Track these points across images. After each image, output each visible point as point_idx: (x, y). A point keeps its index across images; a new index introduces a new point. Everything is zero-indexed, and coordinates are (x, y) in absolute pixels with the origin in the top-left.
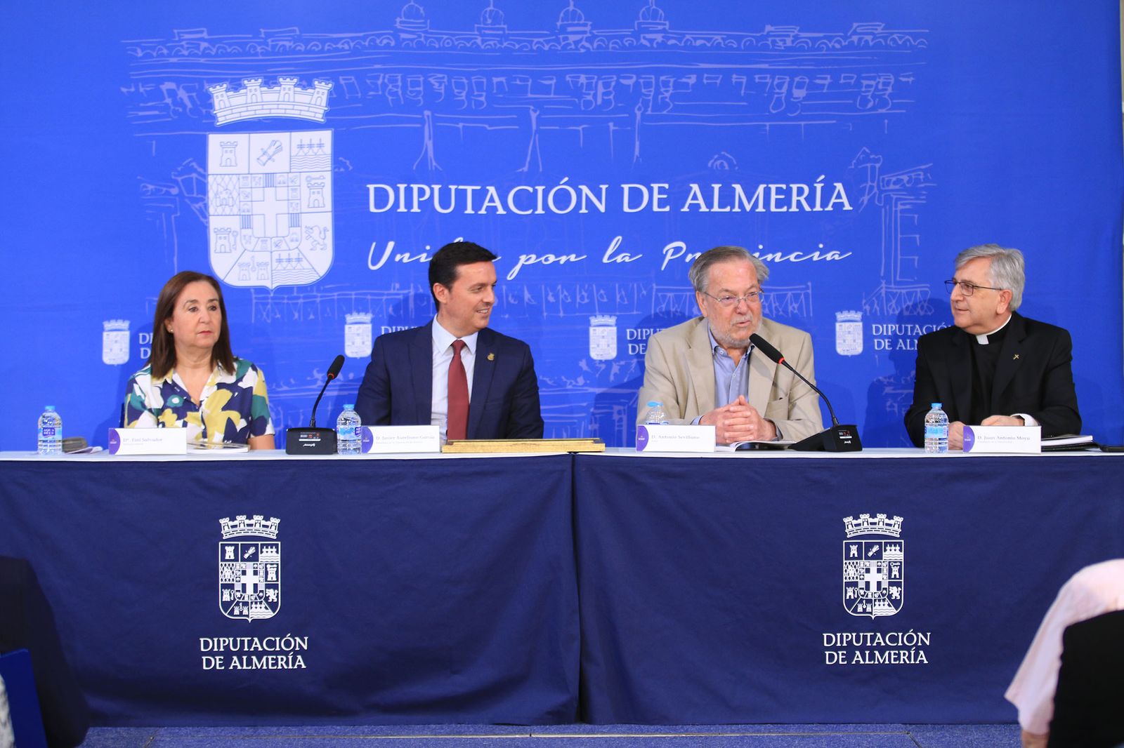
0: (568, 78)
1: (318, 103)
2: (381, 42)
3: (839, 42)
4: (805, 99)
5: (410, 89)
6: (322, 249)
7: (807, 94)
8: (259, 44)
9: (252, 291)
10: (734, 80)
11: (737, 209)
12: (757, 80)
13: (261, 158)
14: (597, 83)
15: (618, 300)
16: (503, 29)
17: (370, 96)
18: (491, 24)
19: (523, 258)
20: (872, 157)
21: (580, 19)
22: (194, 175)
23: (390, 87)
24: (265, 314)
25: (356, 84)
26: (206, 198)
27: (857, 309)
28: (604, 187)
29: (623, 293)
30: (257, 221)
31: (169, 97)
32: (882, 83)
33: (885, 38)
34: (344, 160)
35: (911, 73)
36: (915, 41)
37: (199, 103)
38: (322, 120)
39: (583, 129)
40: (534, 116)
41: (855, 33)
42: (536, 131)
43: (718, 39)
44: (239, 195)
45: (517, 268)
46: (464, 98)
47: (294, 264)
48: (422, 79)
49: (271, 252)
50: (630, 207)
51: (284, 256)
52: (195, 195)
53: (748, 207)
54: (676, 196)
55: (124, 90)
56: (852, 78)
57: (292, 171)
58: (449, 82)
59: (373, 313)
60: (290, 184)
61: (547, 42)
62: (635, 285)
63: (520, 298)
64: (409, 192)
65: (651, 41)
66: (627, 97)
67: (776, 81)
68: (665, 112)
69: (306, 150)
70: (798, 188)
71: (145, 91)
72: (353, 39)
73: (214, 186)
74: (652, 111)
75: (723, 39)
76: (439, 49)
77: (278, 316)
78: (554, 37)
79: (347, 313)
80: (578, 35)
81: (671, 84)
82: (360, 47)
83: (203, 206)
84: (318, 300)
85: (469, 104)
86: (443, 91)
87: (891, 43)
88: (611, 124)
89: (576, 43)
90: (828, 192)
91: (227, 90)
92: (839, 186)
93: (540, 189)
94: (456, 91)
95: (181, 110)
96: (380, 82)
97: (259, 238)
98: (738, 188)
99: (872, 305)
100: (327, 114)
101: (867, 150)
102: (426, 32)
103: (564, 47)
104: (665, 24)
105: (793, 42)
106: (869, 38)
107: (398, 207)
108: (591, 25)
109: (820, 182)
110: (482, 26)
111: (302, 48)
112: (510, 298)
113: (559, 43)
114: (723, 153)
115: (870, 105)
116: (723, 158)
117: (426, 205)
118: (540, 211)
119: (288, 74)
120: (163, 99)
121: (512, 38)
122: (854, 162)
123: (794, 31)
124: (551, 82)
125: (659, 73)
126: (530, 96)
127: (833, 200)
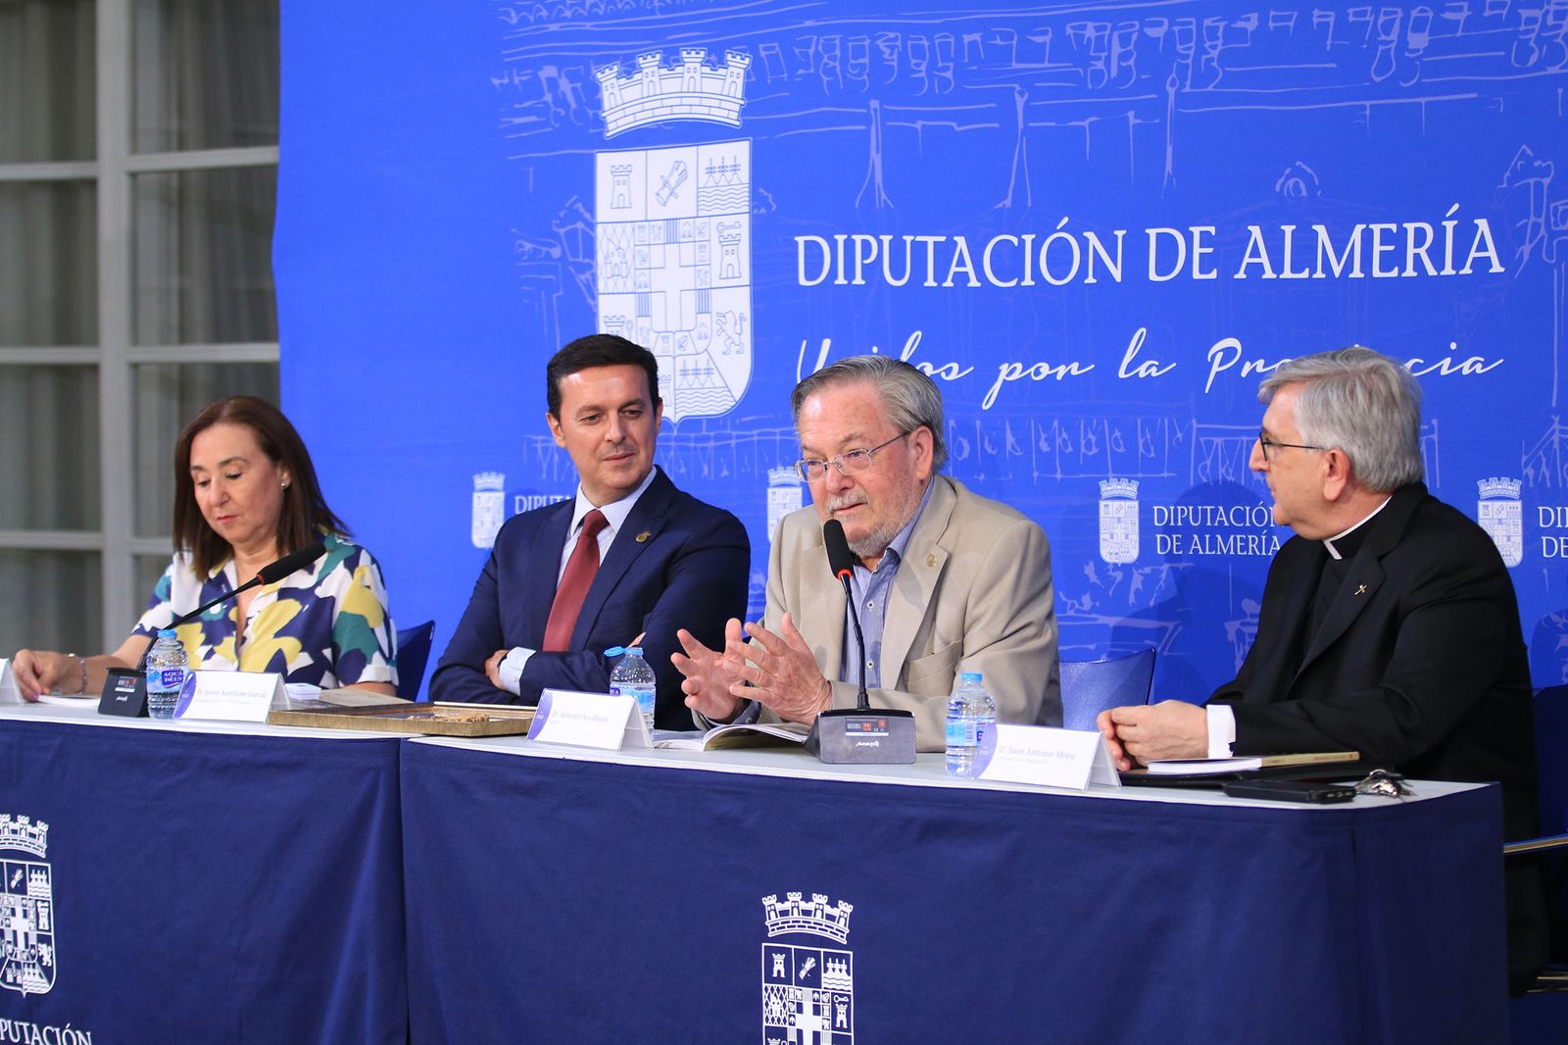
0: (1068, 30)
1: (732, 93)
4: (1428, 51)
5: (852, 61)
6: (738, 352)
7: (1430, 41)
10: (1315, 20)
11: (1319, 274)
12: (1351, 19)
13: (661, 193)
14: (1110, 35)
15: (1141, 449)
17: (800, 76)
19: (1004, 368)
20: (1537, 164)
22: (580, 225)
23: (826, 59)
25: (781, 57)
26: (594, 264)
27: (1513, 475)
28: (1120, 234)
29: (1148, 436)
30: (656, 304)
31: (549, 91)
32: (1550, 13)
34: (765, 194)
37: (584, 100)
38: (738, 123)
39: (1091, 124)
40: (1020, 102)
42: (1023, 131)
44: (634, 257)
45: (997, 387)
46: (923, 74)
47: (702, 378)
48: (867, 43)
49: (674, 358)
50: (1159, 273)
51: (690, 366)
52: (580, 259)
53: (1337, 270)
54: (1226, 250)
55: (496, 81)
56: (1503, 5)
57: (700, 215)
58: (904, 46)
60: (697, 238)
62: (1166, 421)
63: (999, 443)
64: (849, 246)
66: (1155, 60)
67: (1382, 19)
68: (1210, 88)
69: (717, 175)
70: (1416, 229)
71: (521, 81)
73: (605, 240)
74: (1191, 88)
77: (682, 470)
79: (770, 466)
81: (1220, 34)
83: (590, 278)
84: (733, 442)
85: (931, 86)
86: (895, 63)
88: (1131, 114)
90: (1464, 237)
91: (619, 76)
92: (1483, 224)
93: (1028, 238)
94: (914, 61)
95: (563, 113)
96: (811, 51)
98: (1322, 233)
99: (1537, 467)
100: (743, 112)
101: (1529, 152)
107: (836, 277)
109: (1451, 218)
112: (986, 444)
114: (1298, 163)
115: (1533, 59)
116: (1297, 172)
117: (872, 271)
118: (1028, 282)
119: (693, 44)
120: (542, 95)
122: (1507, 175)
124: (1045, 39)
125: (1200, 11)
126: (1016, 65)
127: (1473, 254)
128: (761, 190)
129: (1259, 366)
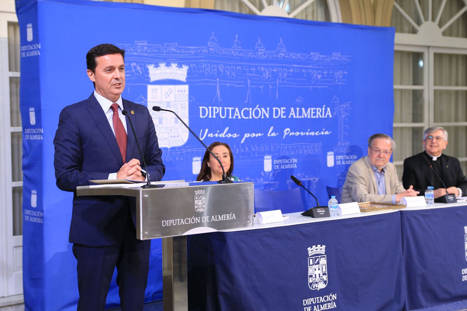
0: (258, 68)
1: (184, 74)
2: (203, 51)
3: (329, 59)
4: (320, 78)
5: (213, 70)
8: (165, 49)
9: (163, 149)
10: (303, 71)
11: (303, 117)
12: (309, 72)
13: (166, 96)
14: (266, 70)
15: (272, 150)
16: (240, 49)
17: (200, 72)
18: (237, 46)
19: (246, 135)
20: (337, 99)
21: (262, 46)
22: (143, 102)
23: (206, 69)
24: (167, 158)
25: (196, 67)
27: (333, 151)
28: (268, 109)
29: (273, 147)
30: (164, 121)
31: (134, 69)
32: (339, 74)
33: (341, 58)
35: (347, 71)
36: (348, 60)
37: (144, 72)
38: (185, 81)
39: (263, 87)
40: (249, 82)
41: (333, 56)
42: (249, 88)
45: (244, 138)
46: (229, 74)
47: (176, 138)
48: (216, 66)
49: (169, 133)
50: (275, 116)
51: (173, 135)
53: (306, 116)
54: (287, 112)
56: (332, 72)
57: (176, 101)
58: (224, 68)
59: (201, 157)
60: (175, 106)
61: (253, 54)
62: (277, 144)
63: (245, 149)
64: (212, 109)
65: (281, 56)
66: (275, 76)
67: (313, 72)
68: (285, 82)
69: (180, 92)
70: (318, 109)
72: (195, 49)
73: (150, 106)
74: (282, 81)
75: (300, 56)
76: (221, 55)
77: (171, 159)
78: (254, 53)
79: (193, 157)
80: (261, 52)
81: (286, 72)
82: (197, 53)
84: (184, 152)
85: (230, 77)
86: (222, 71)
87: (342, 60)
88: (270, 87)
89: (261, 55)
90: (326, 111)
91: (154, 67)
92: (329, 109)
93: (251, 109)
94: (226, 71)
95: (138, 75)
96: (203, 67)
97: (165, 128)
98: (303, 109)
99: (336, 149)
100: (187, 79)
101: (336, 97)
102: (217, 48)
103: (257, 57)
104: (284, 50)
105: (318, 58)
107: (209, 116)
108: (265, 49)
109: (324, 108)
110: (234, 47)
111: (178, 52)
113: (256, 55)
115: (337, 81)
116: (299, 98)
117: (218, 115)
118: (251, 117)
119: (174, 62)
120: (132, 69)
121: (243, 52)
122: (332, 101)
123: (318, 54)
124: (254, 69)
125: (283, 67)
126: (248, 74)
127: (327, 114)
128: (191, 96)
129: (293, 133)
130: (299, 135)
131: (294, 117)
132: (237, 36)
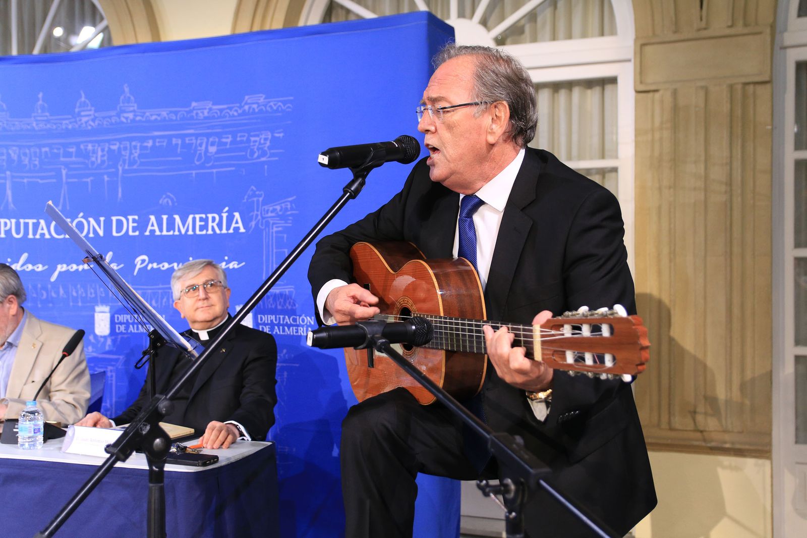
0: (82, 147)
3: (236, 111)
4: (217, 153)
7: (218, 150)
10: (174, 143)
11: (176, 233)
12: (187, 142)
14: (97, 149)
16: (46, 116)
18: (41, 113)
19: (59, 266)
20: (257, 193)
21: (88, 106)
28: (102, 219)
32: (262, 139)
33: (265, 106)
35: (281, 130)
36: (284, 106)
39: (91, 180)
40: (64, 172)
41: (246, 104)
42: (65, 182)
43: (164, 114)
45: (56, 273)
46: (27, 162)
48: (5, 151)
50: (117, 232)
53: (183, 231)
54: (142, 225)
56: (244, 136)
58: (19, 152)
61: (70, 123)
63: (58, 293)
65: (127, 118)
66: (114, 157)
67: (199, 142)
68: (135, 167)
70: (212, 217)
74: (129, 166)
75: (167, 114)
78: (73, 120)
80: (87, 117)
81: (138, 147)
85: (30, 166)
86: (16, 158)
87: (269, 109)
88: (106, 178)
89: (86, 122)
90: (230, 219)
92: (237, 215)
94: (23, 158)
98: (177, 217)
101: (254, 189)
102: (7, 121)
103: (80, 126)
104: (135, 106)
105: (208, 113)
106: (255, 106)
108: (94, 110)
109: (225, 212)
110: (35, 114)
112: (53, 293)
113: (77, 123)
114: (169, 194)
115: (256, 155)
116: (168, 197)
117: (8, 232)
121: (52, 121)
122: (246, 197)
123: (209, 105)
124: (73, 150)
125: (131, 139)
126: (62, 159)
127: (234, 225)
129: (155, 265)
130: (168, 269)
131: (158, 233)
132: (40, 95)
